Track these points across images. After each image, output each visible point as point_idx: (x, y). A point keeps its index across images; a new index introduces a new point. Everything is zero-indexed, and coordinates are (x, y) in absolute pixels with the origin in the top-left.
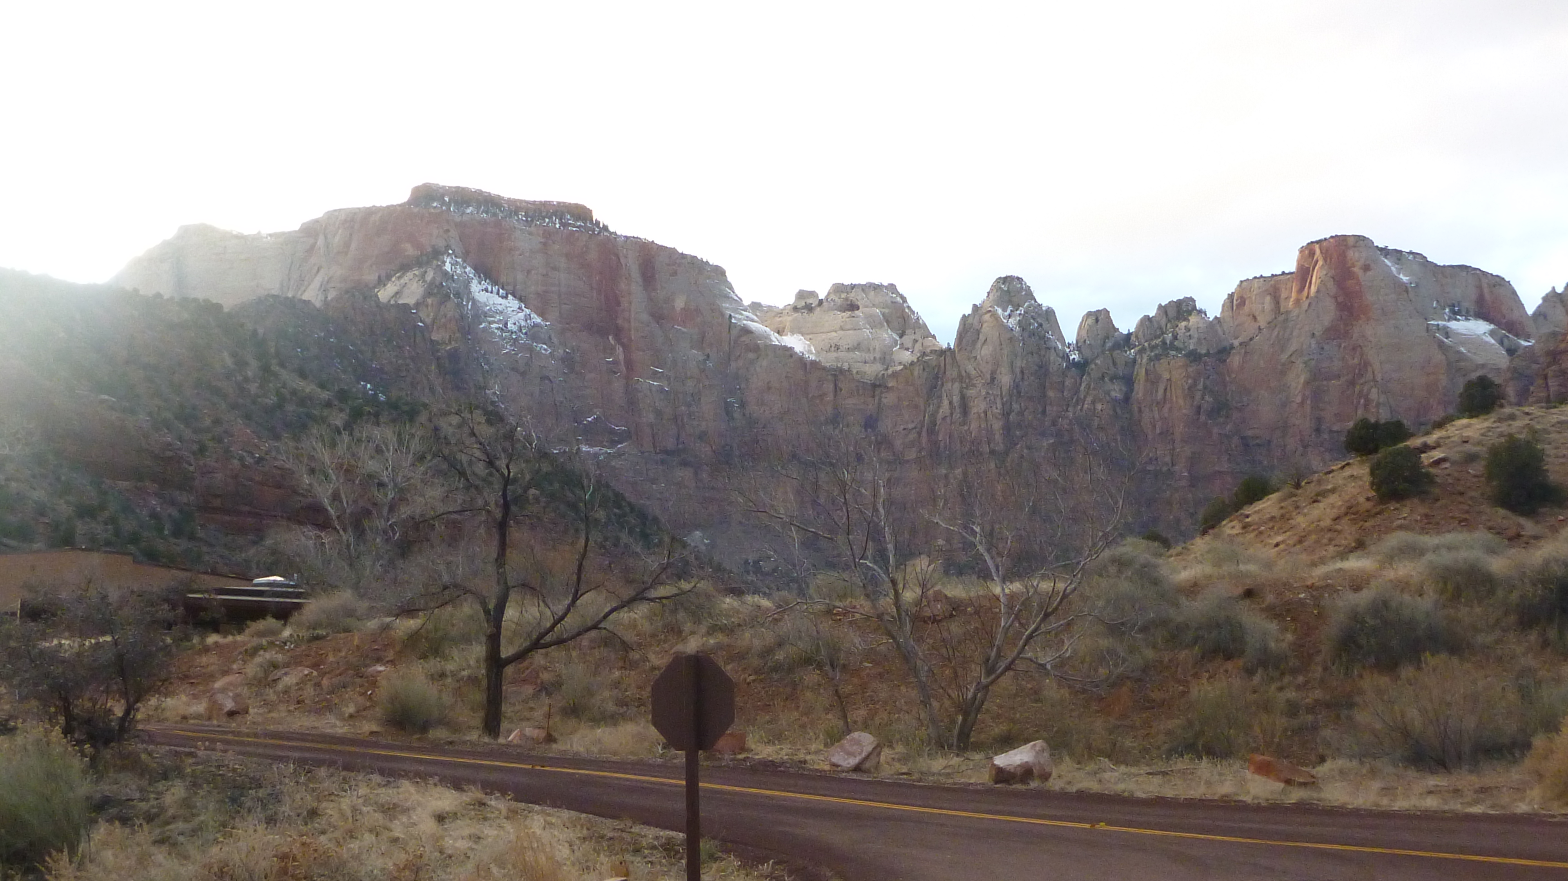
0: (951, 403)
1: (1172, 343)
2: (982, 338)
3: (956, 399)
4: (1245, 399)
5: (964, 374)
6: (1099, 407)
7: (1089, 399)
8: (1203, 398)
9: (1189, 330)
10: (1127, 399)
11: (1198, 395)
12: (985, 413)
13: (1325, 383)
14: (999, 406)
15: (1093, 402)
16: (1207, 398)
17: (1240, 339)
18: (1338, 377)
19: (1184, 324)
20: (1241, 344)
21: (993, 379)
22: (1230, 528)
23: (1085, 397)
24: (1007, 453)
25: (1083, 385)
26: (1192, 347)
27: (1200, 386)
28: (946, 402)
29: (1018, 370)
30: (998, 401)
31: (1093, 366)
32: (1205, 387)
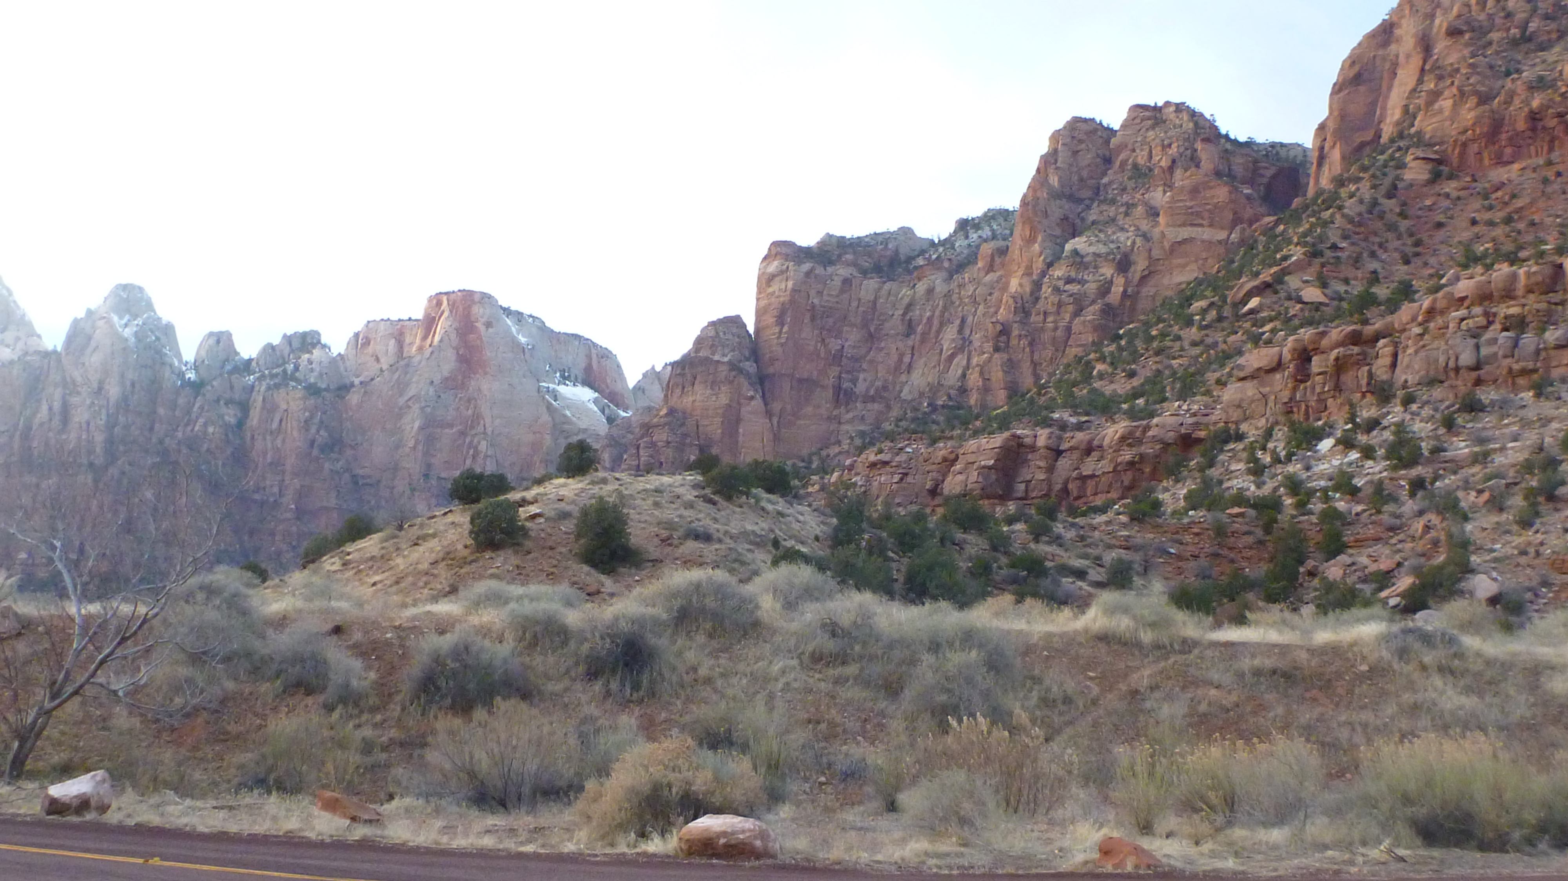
0: (50, 409)
1: (293, 373)
2: (93, 344)
3: (57, 405)
4: (359, 438)
5: (68, 379)
6: (211, 430)
7: (201, 421)
8: (318, 431)
9: (311, 363)
10: (240, 424)
11: (313, 430)
12: (88, 424)
13: (439, 430)
14: (104, 417)
15: (205, 425)
16: (322, 432)
17: (361, 379)
18: (451, 426)
19: (307, 356)
20: (361, 383)
21: (100, 389)
22: (331, 563)
23: (197, 418)
24: (106, 468)
25: (197, 405)
26: (312, 380)
27: (317, 420)
28: (45, 408)
29: (128, 383)
30: (104, 411)
31: (209, 388)
32: (321, 422)
